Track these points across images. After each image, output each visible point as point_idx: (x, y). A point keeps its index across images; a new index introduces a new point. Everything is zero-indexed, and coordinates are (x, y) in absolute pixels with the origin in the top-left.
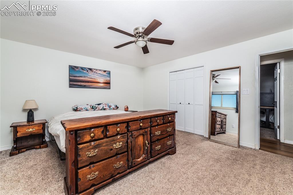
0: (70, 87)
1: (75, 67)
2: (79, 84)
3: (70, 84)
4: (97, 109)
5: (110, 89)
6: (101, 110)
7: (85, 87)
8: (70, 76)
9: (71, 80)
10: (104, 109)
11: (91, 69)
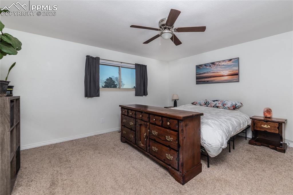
0: (197, 84)
1: (200, 65)
2: (203, 80)
3: (197, 82)
4: (209, 105)
5: (238, 81)
6: (214, 107)
7: (208, 82)
8: (196, 74)
9: (197, 78)
10: (217, 107)
11: (214, 62)
